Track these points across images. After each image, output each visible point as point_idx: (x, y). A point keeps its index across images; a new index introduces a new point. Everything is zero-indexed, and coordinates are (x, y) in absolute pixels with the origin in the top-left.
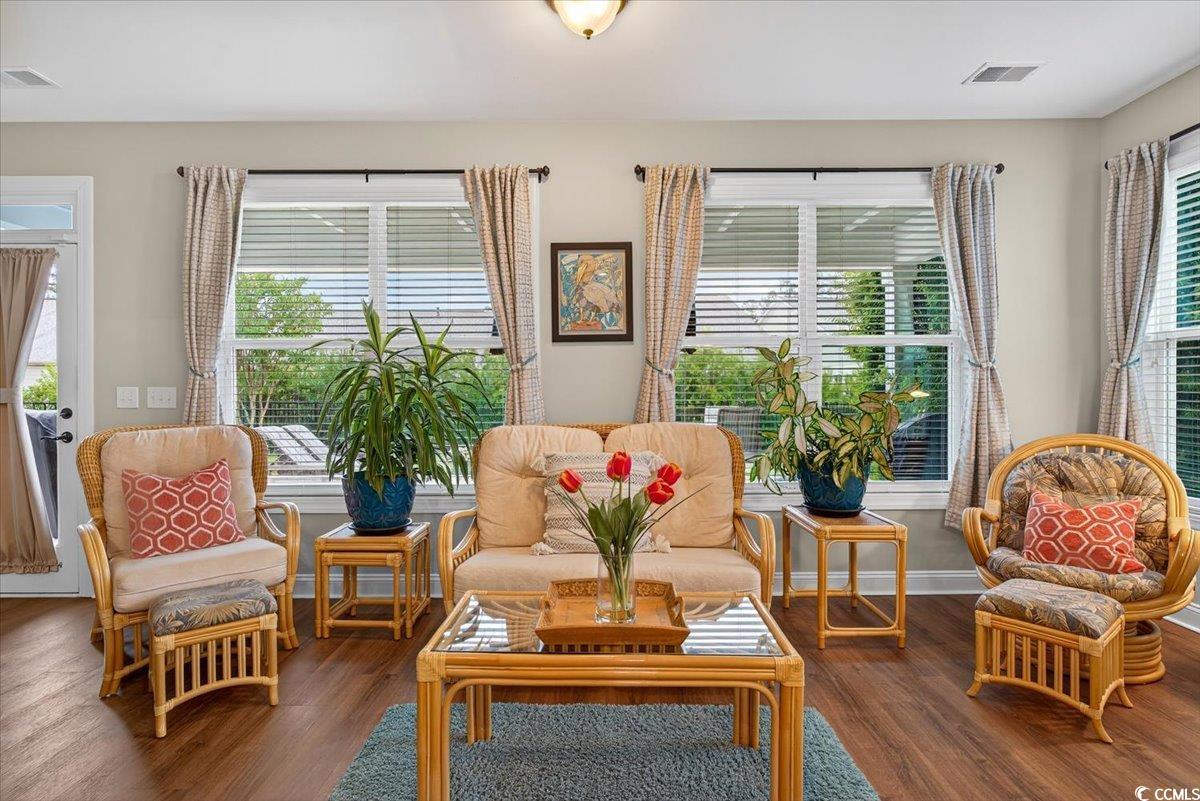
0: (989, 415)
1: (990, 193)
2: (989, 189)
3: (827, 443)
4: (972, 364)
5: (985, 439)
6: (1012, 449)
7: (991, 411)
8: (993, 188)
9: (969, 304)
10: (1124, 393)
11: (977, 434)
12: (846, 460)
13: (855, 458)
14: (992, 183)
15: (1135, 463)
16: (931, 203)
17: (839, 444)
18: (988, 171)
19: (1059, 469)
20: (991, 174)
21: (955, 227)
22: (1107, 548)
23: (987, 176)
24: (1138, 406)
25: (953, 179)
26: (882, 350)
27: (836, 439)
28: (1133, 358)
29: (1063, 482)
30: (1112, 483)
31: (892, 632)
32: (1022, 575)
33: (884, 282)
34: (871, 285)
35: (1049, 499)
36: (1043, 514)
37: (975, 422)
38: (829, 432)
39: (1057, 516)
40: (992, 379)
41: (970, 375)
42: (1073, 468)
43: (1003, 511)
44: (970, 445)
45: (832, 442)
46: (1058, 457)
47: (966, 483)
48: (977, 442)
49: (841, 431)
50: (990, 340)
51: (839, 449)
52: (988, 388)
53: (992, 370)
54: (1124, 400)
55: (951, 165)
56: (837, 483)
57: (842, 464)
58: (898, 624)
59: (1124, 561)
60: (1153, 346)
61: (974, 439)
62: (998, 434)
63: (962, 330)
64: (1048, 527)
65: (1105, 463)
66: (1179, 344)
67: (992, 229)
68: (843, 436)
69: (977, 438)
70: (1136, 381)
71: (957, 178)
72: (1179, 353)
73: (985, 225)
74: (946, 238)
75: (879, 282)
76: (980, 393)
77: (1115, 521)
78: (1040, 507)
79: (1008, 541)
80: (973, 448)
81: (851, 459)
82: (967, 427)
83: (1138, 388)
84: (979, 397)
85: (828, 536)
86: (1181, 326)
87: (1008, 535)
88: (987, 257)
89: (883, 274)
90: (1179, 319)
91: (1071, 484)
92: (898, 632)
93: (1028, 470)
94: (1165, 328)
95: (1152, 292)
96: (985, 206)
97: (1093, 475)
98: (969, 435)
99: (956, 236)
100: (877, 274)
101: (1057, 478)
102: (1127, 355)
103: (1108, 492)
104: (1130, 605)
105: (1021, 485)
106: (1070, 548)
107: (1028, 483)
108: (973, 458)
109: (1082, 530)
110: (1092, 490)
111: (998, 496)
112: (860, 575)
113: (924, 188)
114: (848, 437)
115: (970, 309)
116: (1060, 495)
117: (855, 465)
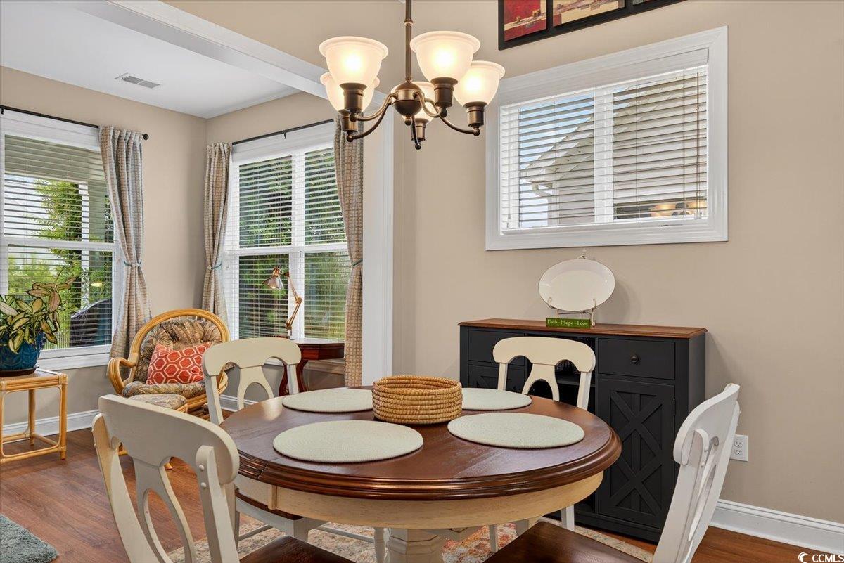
0: (136, 298)
1: (139, 152)
2: (138, 149)
3: (6, 320)
4: (127, 265)
5: (133, 314)
6: (151, 318)
7: (138, 296)
8: (140, 149)
9: (124, 224)
10: (213, 284)
11: (129, 311)
12: (20, 332)
13: (27, 330)
14: (140, 146)
15: (210, 322)
16: (98, 149)
17: (15, 319)
18: (138, 137)
19: (172, 330)
20: (139, 140)
21: (114, 170)
22: (187, 371)
23: (137, 141)
24: (219, 292)
25: (113, 137)
26: (79, 252)
27: (13, 317)
28: (217, 265)
29: (174, 338)
30: (198, 335)
31: (56, 450)
32: (139, 393)
33: (81, 192)
34: (70, 193)
35: (164, 348)
36: (159, 357)
37: (127, 303)
38: (7, 312)
39: (165, 357)
40: (139, 274)
41: (125, 272)
42: (179, 329)
43: (140, 359)
44: (124, 319)
45: (9, 319)
46: (173, 323)
47: (121, 345)
48: (128, 317)
49: (17, 311)
50: (138, 248)
51: (14, 324)
52: (136, 280)
53: (139, 268)
54: (213, 289)
55: (113, 128)
56: (12, 349)
57: (16, 334)
58: (61, 443)
59: (195, 377)
60: (229, 258)
61: (127, 315)
62: (142, 311)
63: (120, 241)
64: (160, 364)
65: (195, 325)
66: (241, 258)
67: (140, 176)
68: (19, 314)
69: (129, 314)
70: (219, 277)
71: (117, 137)
72: (240, 262)
73: (136, 172)
74: (109, 177)
75: (77, 192)
76: (131, 284)
77: (193, 356)
78: (158, 353)
79: (140, 378)
80: (126, 321)
81: (24, 331)
82: (122, 308)
83: (219, 282)
84: (130, 287)
85: (4, 388)
86: (242, 247)
87: (140, 374)
88: (136, 192)
89: (80, 186)
90: (241, 243)
91: (178, 338)
92: (60, 448)
93: (155, 332)
94: (234, 248)
95: (225, 227)
96: (135, 159)
97: (189, 332)
98: (124, 312)
99: (115, 176)
100: (76, 186)
101: (171, 335)
102: (214, 263)
103: (196, 342)
104: (191, 399)
105: (151, 341)
106: (169, 374)
107: (154, 340)
108: (126, 327)
109: (176, 363)
110: (187, 341)
111: (137, 349)
112: (37, 422)
113: (94, 139)
114: (22, 315)
115: (124, 227)
116: (172, 345)
117: (27, 333)
